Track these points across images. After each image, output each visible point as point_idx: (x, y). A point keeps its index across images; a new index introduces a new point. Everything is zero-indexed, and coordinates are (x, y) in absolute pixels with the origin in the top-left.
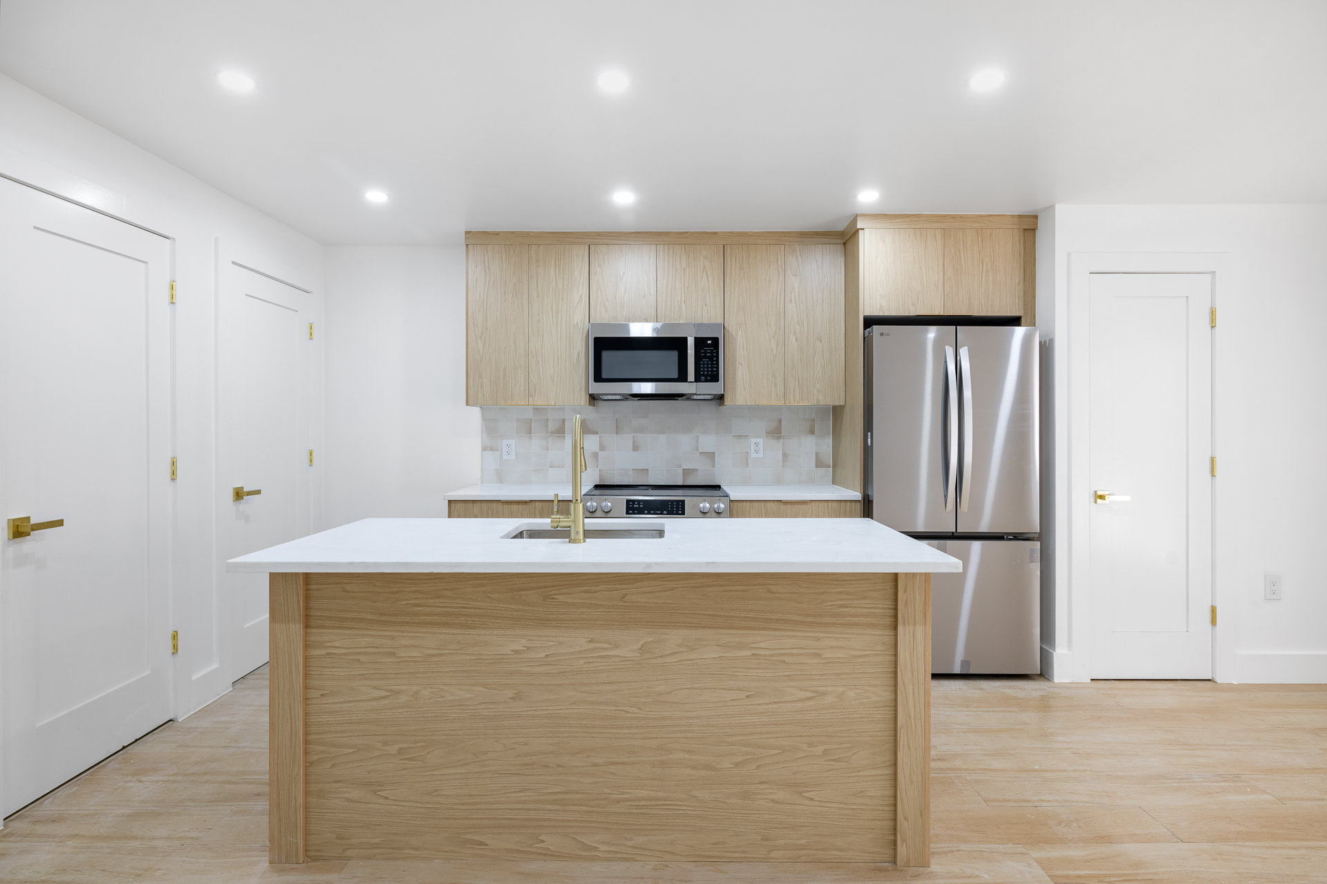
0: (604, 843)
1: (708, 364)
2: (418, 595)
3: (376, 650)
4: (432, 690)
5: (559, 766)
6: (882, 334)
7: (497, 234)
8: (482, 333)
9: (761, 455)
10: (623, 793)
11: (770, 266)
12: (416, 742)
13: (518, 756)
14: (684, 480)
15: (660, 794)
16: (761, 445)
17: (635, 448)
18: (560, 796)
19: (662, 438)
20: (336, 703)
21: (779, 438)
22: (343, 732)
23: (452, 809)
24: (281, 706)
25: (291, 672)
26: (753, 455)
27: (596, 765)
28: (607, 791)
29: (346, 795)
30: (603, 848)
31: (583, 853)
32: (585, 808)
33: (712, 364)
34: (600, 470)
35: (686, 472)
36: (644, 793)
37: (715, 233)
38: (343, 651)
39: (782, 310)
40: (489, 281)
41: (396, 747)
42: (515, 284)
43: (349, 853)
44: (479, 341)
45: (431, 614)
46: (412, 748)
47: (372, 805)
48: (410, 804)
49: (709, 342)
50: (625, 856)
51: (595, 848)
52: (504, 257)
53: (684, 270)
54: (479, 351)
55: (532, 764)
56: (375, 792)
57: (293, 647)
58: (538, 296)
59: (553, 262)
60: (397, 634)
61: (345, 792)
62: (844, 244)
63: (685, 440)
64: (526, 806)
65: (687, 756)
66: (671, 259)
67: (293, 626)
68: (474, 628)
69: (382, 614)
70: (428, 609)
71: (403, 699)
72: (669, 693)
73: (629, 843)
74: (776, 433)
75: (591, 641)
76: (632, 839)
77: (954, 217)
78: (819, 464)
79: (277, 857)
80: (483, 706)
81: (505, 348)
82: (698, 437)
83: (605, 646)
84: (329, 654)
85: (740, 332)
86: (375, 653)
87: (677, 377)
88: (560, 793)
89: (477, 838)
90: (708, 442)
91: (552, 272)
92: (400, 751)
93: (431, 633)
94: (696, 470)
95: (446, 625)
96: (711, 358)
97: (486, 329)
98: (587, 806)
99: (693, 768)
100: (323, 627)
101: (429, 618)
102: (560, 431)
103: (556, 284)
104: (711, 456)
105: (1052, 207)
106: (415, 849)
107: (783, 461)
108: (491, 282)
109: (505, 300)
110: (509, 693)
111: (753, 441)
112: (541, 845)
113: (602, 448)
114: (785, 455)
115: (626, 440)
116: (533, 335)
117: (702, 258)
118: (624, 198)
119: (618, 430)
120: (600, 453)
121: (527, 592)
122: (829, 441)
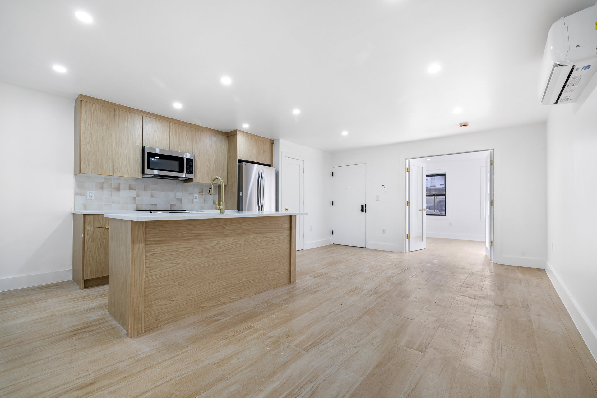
0: (236, 296)
1: (189, 168)
2: (186, 230)
3: (171, 250)
4: (189, 261)
5: (225, 277)
6: (245, 165)
7: (98, 100)
8: (89, 142)
9: (197, 200)
10: (240, 281)
11: (207, 139)
12: (184, 279)
13: (215, 277)
14: (171, 208)
15: (248, 279)
16: (197, 197)
17: (152, 196)
18: (225, 286)
19: (163, 193)
20: (156, 271)
21: (203, 194)
22: (159, 281)
23: (196, 298)
24: (135, 276)
25: (140, 262)
26: (195, 200)
27: (234, 275)
28: (237, 281)
29: (159, 304)
30: (235, 298)
31: (231, 301)
32: (231, 288)
33: (191, 167)
34: (137, 205)
35: (172, 206)
36: (245, 280)
37: (190, 124)
38: (158, 252)
39: (210, 153)
40: (94, 119)
41: (177, 283)
42: (107, 124)
43: (160, 325)
44: (88, 145)
45: (190, 236)
46: (183, 281)
47: (169, 305)
48: (182, 301)
49: (190, 160)
50: (241, 298)
51: (234, 298)
52: (101, 111)
53: (180, 134)
54: (87, 149)
55: (218, 278)
56: (170, 300)
57: (141, 253)
58: (119, 131)
59: (126, 119)
60: (178, 244)
61: (159, 303)
62: (228, 137)
63: (171, 194)
64: (217, 291)
65: (254, 267)
66: (175, 129)
67: (141, 245)
68: (203, 239)
69: (173, 238)
70: (188, 235)
71: (180, 265)
72: (250, 252)
73: (242, 294)
74: (201, 193)
75: (233, 240)
76: (242, 293)
77: (258, 136)
78: (214, 203)
79: (133, 334)
80: (205, 264)
81: (102, 150)
82: (176, 193)
83: (236, 241)
84: (154, 254)
85: (198, 158)
86: (171, 251)
87: (178, 171)
88: (225, 285)
89: (203, 305)
90: (179, 195)
91: (126, 122)
92: (179, 283)
93: (189, 242)
94: (175, 205)
95: (194, 239)
96: (190, 166)
97: (92, 140)
98: (232, 287)
99: (255, 270)
100: (151, 244)
101: (189, 238)
102: (118, 188)
103: (128, 128)
104: (181, 200)
105: (279, 139)
106: (184, 315)
107: (204, 202)
108: (95, 120)
109: (102, 129)
110: (212, 258)
111: (195, 195)
112: (221, 302)
113: (138, 196)
114: (204, 200)
115: (149, 193)
116: (116, 147)
117: (186, 131)
118: (178, 106)
119: (145, 189)
120: (137, 198)
121: (217, 227)
122: (217, 196)
